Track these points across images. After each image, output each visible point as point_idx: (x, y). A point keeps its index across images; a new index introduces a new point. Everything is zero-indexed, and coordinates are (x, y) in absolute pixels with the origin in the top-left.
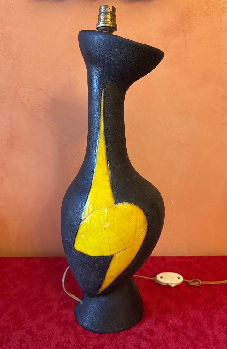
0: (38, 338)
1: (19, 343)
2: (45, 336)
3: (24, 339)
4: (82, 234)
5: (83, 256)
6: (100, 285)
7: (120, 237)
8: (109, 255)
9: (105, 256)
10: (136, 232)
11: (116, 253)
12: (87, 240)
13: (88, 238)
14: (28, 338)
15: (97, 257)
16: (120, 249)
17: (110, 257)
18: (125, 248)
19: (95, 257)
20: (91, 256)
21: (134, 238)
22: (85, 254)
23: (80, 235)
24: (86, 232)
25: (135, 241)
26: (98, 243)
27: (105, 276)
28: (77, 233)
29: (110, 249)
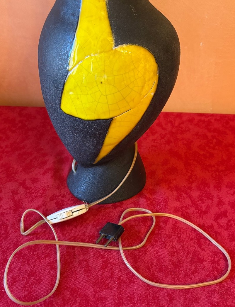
0: (32, 190)
1: (11, 194)
2: (39, 188)
3: (17, 191)
4: (71, 90)
5: (74, 120)
6: (97, 154)
7: (122, 95)
8: (108, 118)
9: (102, 120)
10: (143, 87)
11: (117, 115)
12: (78, 98)
13: (79, 96)
14: (21, 190)
15: (93, 121)
16: (123, 110)
17: (108, 120)
18: (128, 108)
19: (90, 121)
20: (84, 120)
21: (140, 94)
22: (76, 117)
23: (68, 92)
24: (75, 87)
25: (141, 99)
26: (92, 102)
27: (103, 143)
28: (63, 89)
29: (109, 111)
